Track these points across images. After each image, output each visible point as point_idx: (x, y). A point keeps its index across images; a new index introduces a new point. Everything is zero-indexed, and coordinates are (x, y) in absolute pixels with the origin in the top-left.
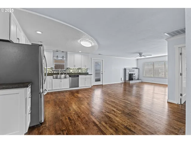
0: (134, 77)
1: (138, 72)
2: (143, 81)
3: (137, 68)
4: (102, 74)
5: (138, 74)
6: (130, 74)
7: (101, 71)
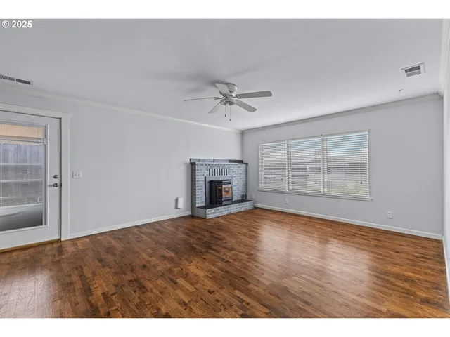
0: (227, 192)
1: (243, 176)
2: (259, 205)
3: (241, 162)
4: (59, 186)
5: (242, 182)
6: (211, 182)
7: (52, 170)
